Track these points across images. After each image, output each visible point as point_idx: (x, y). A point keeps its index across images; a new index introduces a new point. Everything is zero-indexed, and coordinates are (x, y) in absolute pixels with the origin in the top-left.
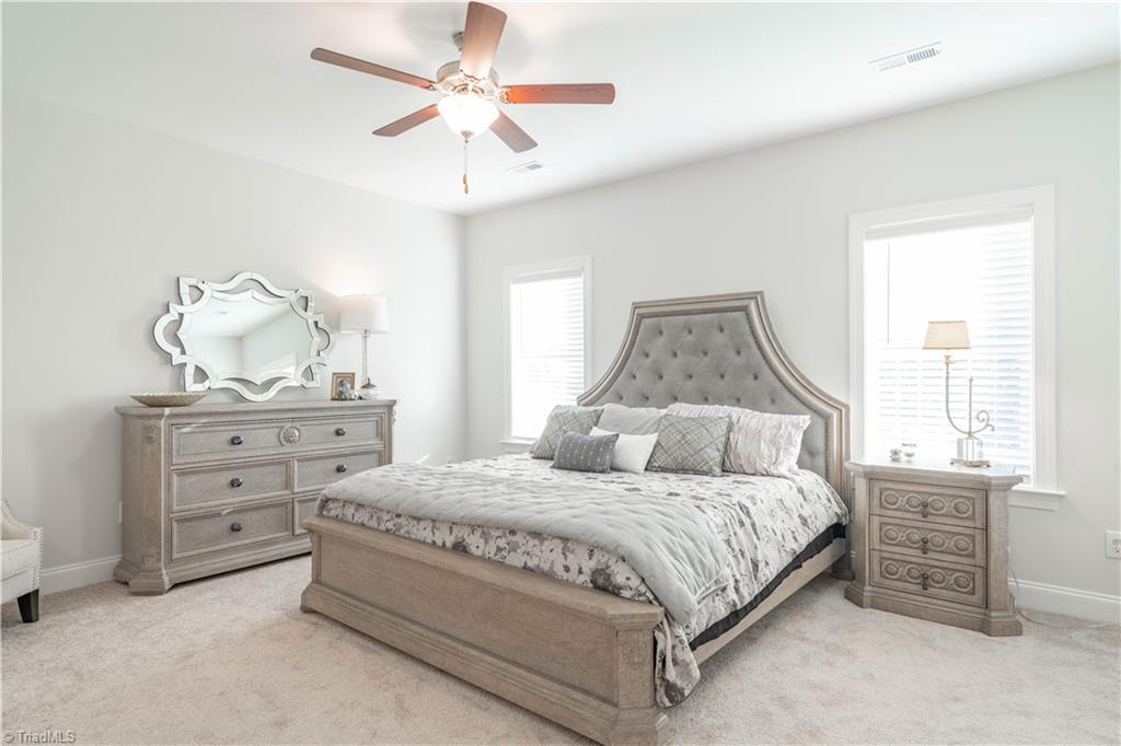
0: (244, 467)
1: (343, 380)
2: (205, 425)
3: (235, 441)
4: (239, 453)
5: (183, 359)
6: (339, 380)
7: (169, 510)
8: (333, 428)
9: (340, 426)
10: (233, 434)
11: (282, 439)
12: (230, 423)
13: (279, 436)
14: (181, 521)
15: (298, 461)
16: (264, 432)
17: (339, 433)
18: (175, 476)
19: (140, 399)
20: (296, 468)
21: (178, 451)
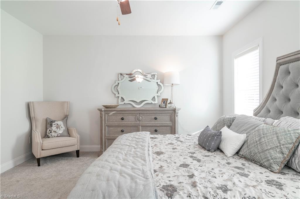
0: (125, 127)
1: (165, 101)
2: (114, 114)
3: (122, 119)
4: (123, 122)
5: (118, 95)
6: (164, 101)
7: (105, 136)
8: (153, 117)
9: (156, 116)
10: (122, 117)
11: (136, 119)
12: (120, 113)
13: (135, 118)
14: (108, 139)
15: (141, 126)
16: (131, 116)
17: (156, 119)
18: (107, 127)
19: (104, 106)
20: (140, 129)
21: (108, 120)
